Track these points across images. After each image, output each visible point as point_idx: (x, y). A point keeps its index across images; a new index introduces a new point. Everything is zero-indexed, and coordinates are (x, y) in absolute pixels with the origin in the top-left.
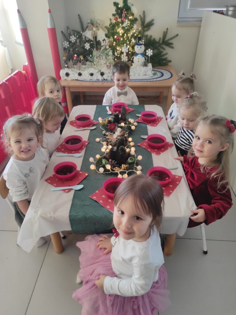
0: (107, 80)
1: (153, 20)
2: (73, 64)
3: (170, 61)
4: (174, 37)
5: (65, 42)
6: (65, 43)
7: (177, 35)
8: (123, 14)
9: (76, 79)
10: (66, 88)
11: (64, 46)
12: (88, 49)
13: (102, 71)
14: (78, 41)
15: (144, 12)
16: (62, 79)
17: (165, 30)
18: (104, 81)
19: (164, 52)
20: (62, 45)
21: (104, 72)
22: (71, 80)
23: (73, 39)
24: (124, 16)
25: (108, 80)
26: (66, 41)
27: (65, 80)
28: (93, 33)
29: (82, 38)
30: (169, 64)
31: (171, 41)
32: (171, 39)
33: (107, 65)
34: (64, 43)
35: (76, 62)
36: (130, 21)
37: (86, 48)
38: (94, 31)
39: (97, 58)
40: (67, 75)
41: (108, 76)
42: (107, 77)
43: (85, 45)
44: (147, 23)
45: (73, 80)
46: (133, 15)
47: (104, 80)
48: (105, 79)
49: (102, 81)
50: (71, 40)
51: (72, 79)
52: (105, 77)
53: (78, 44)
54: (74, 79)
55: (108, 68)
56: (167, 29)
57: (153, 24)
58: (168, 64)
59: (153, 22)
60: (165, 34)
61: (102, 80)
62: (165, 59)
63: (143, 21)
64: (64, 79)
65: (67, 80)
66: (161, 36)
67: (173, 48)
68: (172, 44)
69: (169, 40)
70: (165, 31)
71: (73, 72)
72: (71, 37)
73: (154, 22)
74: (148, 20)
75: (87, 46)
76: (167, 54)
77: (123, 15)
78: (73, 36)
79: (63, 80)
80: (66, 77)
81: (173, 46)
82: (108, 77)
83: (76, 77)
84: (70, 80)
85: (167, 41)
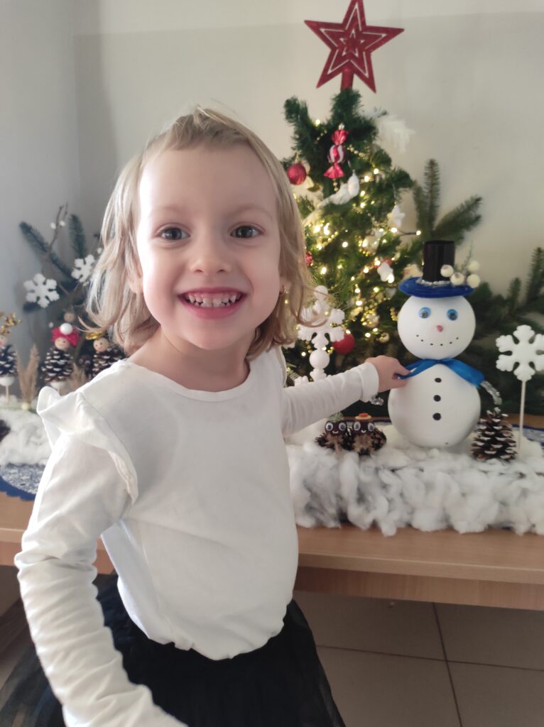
1: (476, 201)
5: (40, 278)
6: (36, 284)
8: (332, 150)
11: (32, 298)
15: (432, 164)
24: (337, 157)
26: (43, 273)
34: (29, 285)
36: (368, 191)
44: (446, 216)
46: (384, 160)
57: (478, 218)
59: (473, 214)
63: (427, 209)
72: (79, 262)
73: (481, 210)
74: (449, 203)
77: (336, 153)
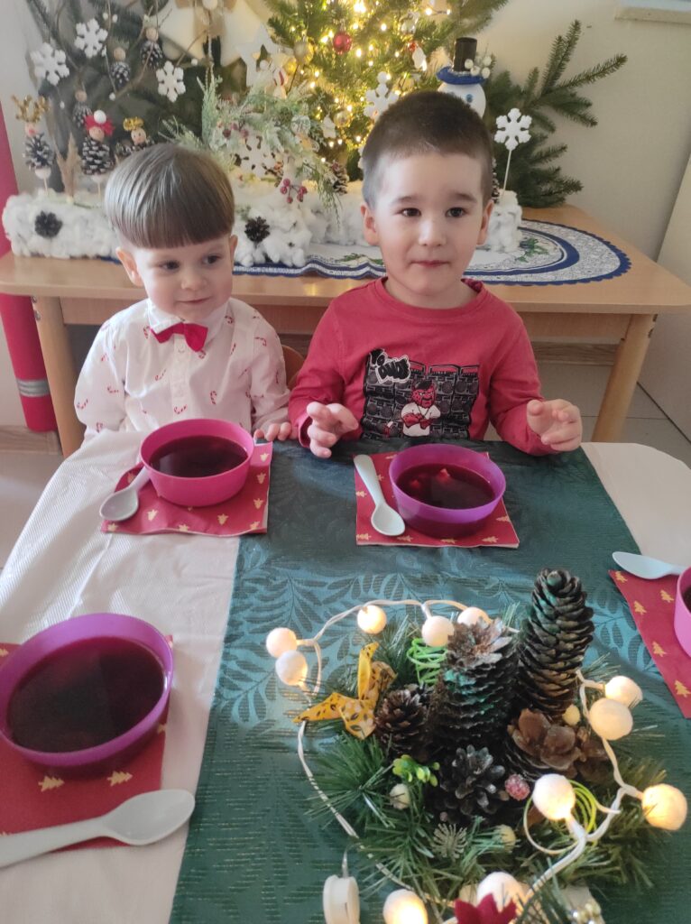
0: (281, 265)
2: (85, 169)
3: (576, 187)
4: (603, 72)
5: (48, 48)
6: (44, 54)
7: (621, 60)
9: (103, 251)
10: (35, 307)
11: (40, 73)
12: (173, 97)
13: (254, 215)
14: (120, 53)
16: (15, 248)
17: (565, 33)
18: (271, 270)
19: (552, 141)
20: (31, 65)
21: (268, 222)
22: (72, 258)
23: (91, 38)
25: (288, 263)
26: (51, 43)
27: (36, 255)
28: (205, 22)
29: (145, 39)
30: (571, 198)
31: (583, 92)
32: (589, 78)
33: (287, 183)
35: (101, 154)
37: (162, 90)
38: (209, 13)
39: (227, 134)
40: (48, 225)
41: (291, 245)
42: (287, 247)
43: (160, 74)
45: (85, 257)
47: (268, 262)
48: (275, 259)
49: (258, 270)
50: (79, 43)
51: (77, 252)
52: (273, 246)
53: (122, 66)
54: (91, 253)
55: (290, 200)
56: (577, 26)
58: (562, 200)
60: (564, 49)
61: (255, 265)
62: (551, 176)
64: (27, 253)
65: (47, 255)
66: (542, 62)
67: (593, 123)
68: (588, 105)
69: (574, 83)
70: (564, 37)
71: (83, 212)
72: (81, 28)
75: (171, 83)
76: (563, 148)
78: (94, 24)
79: (23, 256)
80: (38, 242)
81: (592, 112)
82: (289, 251)
83: (100, 243)
84: (64, 255)
85: (564, 87)
